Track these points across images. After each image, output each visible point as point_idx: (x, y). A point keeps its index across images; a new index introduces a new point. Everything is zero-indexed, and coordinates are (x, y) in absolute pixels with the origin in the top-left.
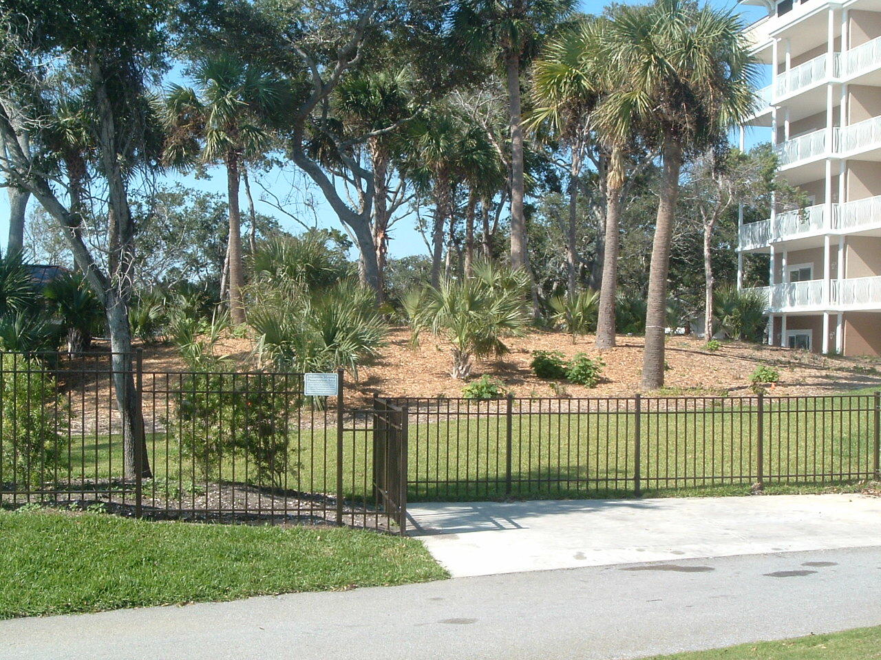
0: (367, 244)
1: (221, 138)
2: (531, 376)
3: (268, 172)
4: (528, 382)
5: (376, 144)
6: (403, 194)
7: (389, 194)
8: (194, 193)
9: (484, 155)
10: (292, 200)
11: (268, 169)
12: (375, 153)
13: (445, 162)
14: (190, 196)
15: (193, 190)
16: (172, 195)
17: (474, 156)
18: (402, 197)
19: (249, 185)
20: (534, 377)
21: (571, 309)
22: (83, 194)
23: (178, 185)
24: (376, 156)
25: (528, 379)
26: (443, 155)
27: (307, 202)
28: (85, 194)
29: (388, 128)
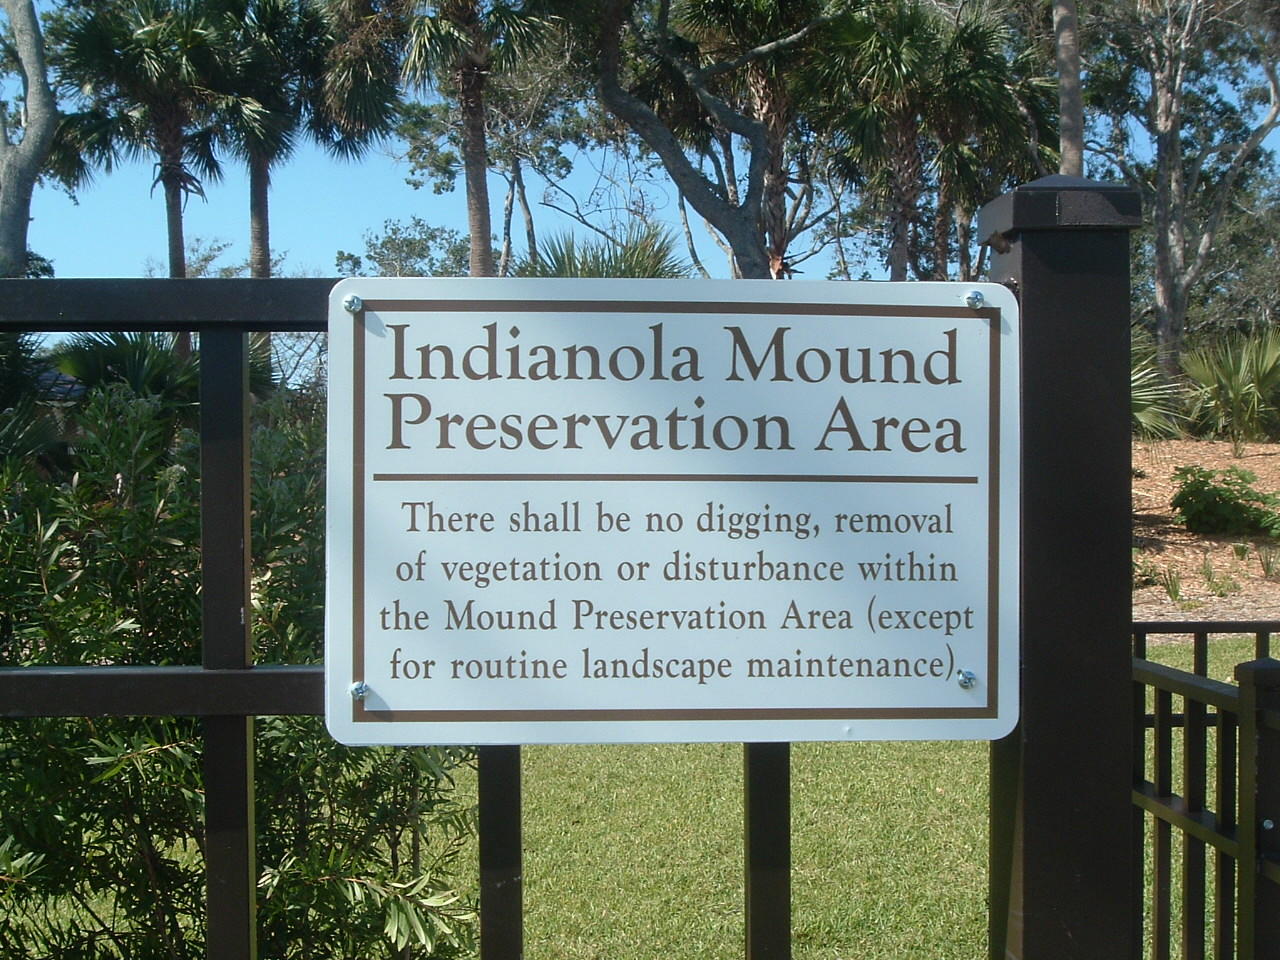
0: (755, 265)
1: (443, 32)
2: (1175, 531)
3: (563, 177)
4: (1172, 543)
5: (764, 88)
6: (809, 207)
7: (790, 185)
8: (446, 236)
9: (992, 79)
10: (605, 202)
11: (563, 172)
12: (762, 106)
13: (911, 93)
14: (438, 240)
15: (443, 231)
16: (409, 243)
17: (972, 82)
18: (807, 214)
19: (524, 184)
20: (1181, 532)
21: (1229, 378)
22: (189, 187)
23: (418, 223)
24: (764, 111)
25: (1170, 538)
26: (908, 78)
27: (633, 208)
28: (193, 185)
29: (791, 37)
